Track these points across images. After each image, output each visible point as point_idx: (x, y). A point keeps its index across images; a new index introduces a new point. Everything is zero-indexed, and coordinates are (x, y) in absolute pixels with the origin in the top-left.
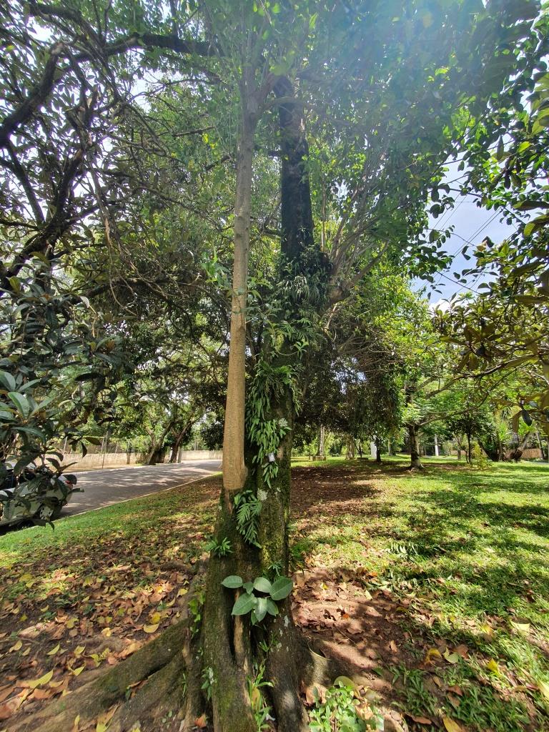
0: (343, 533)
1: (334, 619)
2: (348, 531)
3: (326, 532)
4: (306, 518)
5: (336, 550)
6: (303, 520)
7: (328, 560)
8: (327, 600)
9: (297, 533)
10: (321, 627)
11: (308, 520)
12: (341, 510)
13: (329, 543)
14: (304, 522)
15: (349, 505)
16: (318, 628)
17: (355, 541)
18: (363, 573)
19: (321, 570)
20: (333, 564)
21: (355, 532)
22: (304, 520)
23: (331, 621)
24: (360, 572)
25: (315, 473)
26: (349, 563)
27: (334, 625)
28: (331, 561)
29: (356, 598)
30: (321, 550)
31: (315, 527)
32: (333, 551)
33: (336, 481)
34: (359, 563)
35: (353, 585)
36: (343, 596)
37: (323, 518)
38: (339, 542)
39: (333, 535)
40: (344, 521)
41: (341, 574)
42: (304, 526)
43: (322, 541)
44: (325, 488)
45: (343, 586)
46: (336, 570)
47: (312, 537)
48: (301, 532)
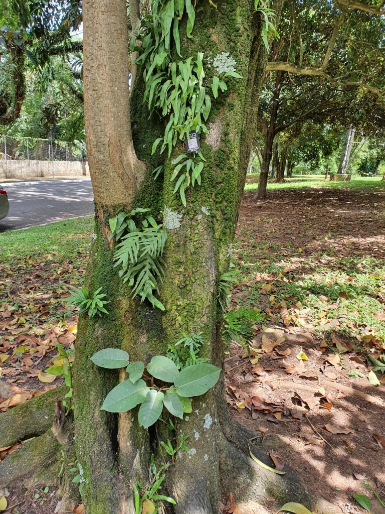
0: (353, 283)
1: (307, 407)
2: (362, 280)
3: (326, 278)
4: (299, 256)
5: (335, 306)
6: (294, 259)
7: (319, 319)
8: (303, 377)
9: (281, 275)
10: (283, 415)
11: (303, 260)
12: (358, 249)
13: (325, 295)
14: (296, 262)
15: (372, 243)
16: (278, 416)
17: (370, 295)
18: (372, 344)
19: (305, 332)
20: (325, 325)
21: (373, 282)
22: (297, 259)
23: (302, 408)
24: (368, 341)
25: (330, 197)
26: (352, 327)
27: (304, 415)
28: (323, 321)
29: (352, 380)
30: (312, 302)
31: (312, 270)
32: (330, 306)
33: (359, 209)
34: (368, 328)
35: (352, 359)
36: (330, 373)
37: (325, 258)
38: (343, 294)
39: (336, 284)
40: (359, 265)
41: (335, 340)
42: (294, 267)
43: (316, 290)
44: (339, 219)
45: (335, 359)
46: (328, 334)
47: (301, 283)
48: (286, 274)
